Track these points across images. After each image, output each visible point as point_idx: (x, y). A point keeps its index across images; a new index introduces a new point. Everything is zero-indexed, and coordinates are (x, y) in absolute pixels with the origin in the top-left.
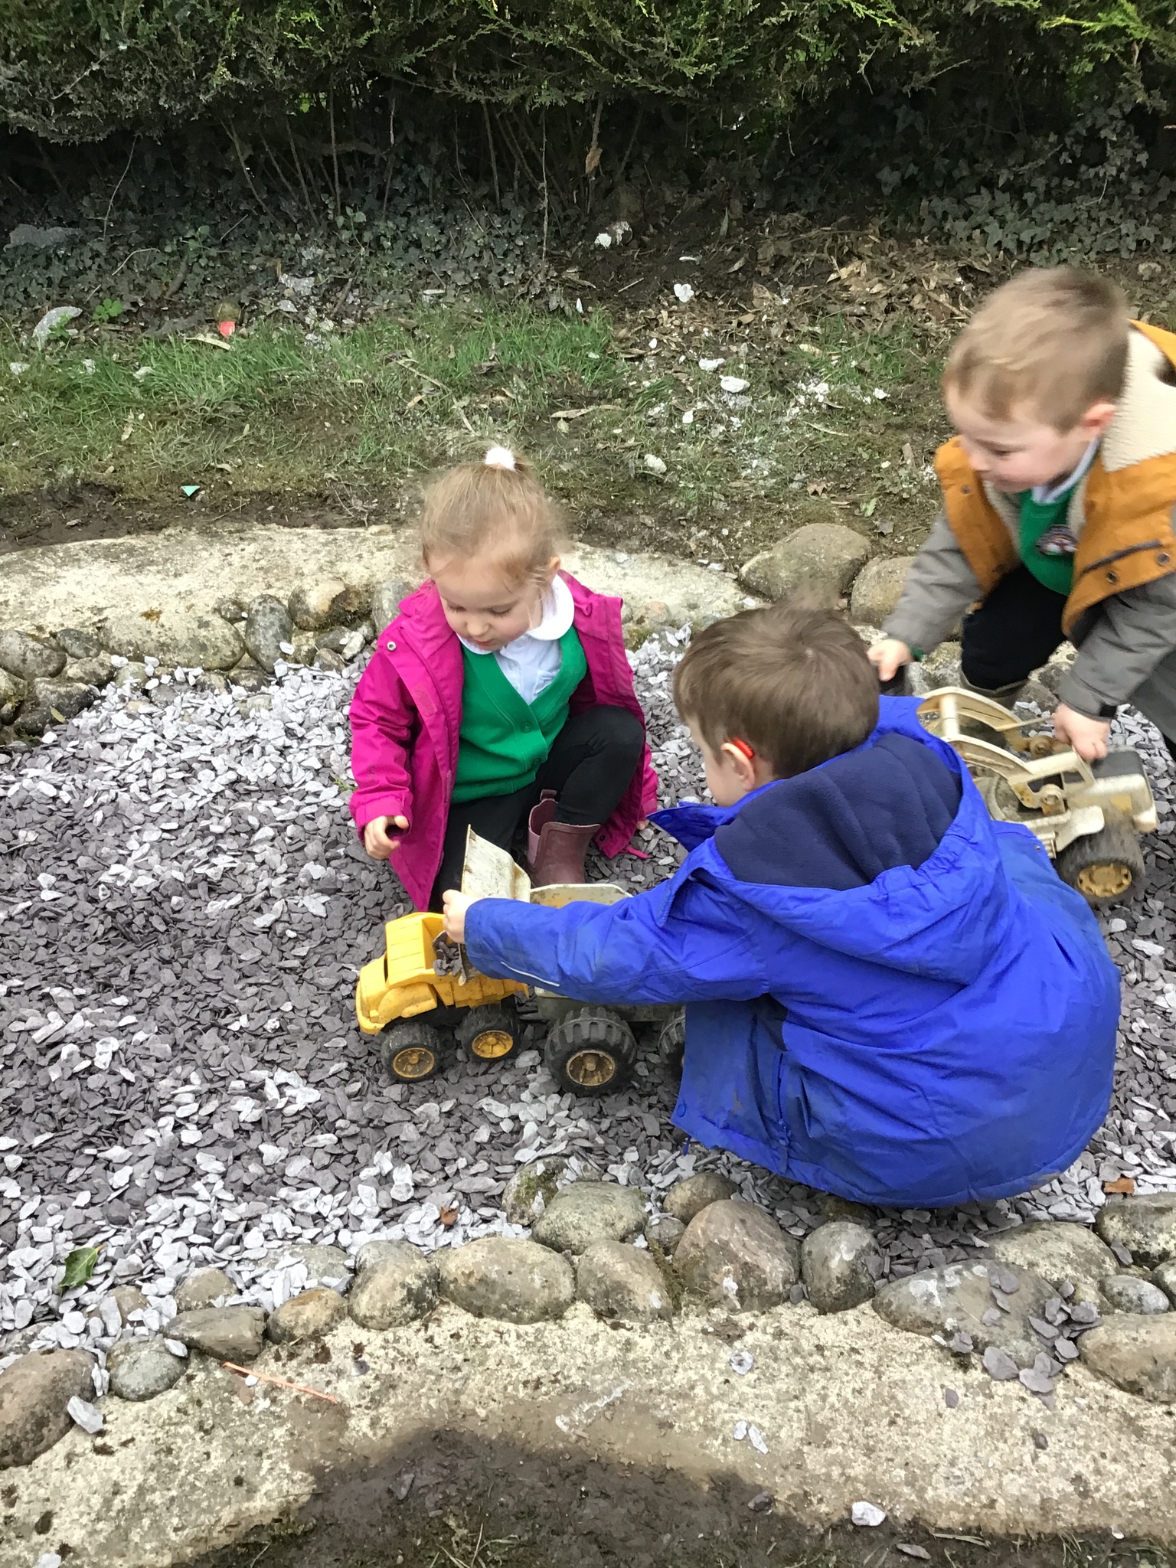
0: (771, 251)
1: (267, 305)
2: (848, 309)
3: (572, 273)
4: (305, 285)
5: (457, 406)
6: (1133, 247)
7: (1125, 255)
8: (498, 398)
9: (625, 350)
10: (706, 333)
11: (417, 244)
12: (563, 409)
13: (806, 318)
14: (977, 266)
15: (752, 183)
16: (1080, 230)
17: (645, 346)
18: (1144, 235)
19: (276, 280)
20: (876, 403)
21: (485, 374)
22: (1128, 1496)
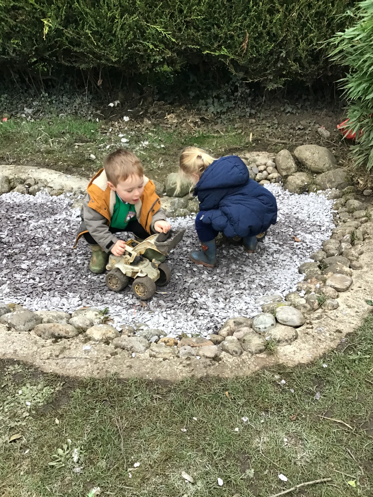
0: (152, 110)
1: (18, 115)
2: (166, 125)
3: (99, 112)
4: (30, 111)
5: (50, 140)
6: (248, 115)
7: (247, 117)
8: (62, 139)
9: (101, 131)
10: (126, 128)
11: (62, 102)
12: (77, 143)
13: (153, 127)
14: (206, 118)
15: (155, 93)
16: (236, 110)
17: (108, 130)
18: (252, 112)
19: (23, 110)
20: (161, 148)
21: (62, 134)
22: (24, 354)
